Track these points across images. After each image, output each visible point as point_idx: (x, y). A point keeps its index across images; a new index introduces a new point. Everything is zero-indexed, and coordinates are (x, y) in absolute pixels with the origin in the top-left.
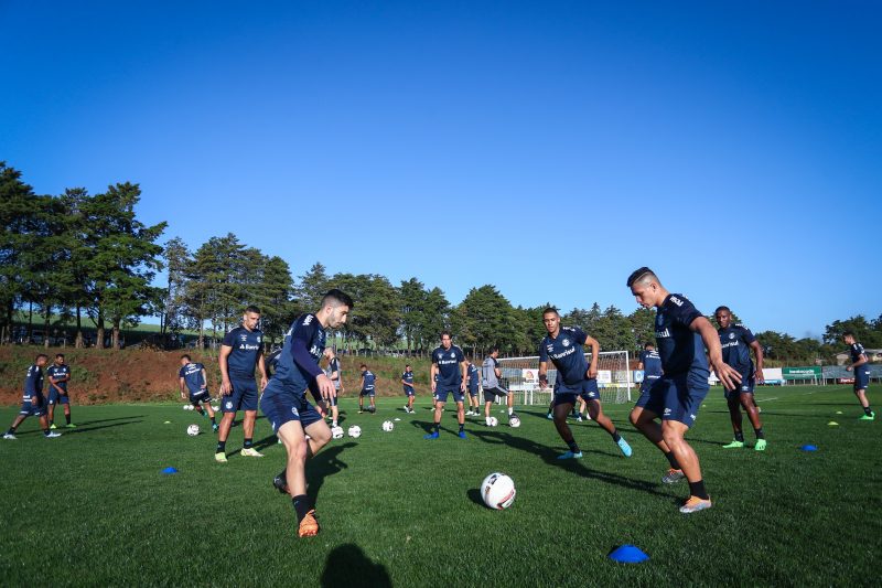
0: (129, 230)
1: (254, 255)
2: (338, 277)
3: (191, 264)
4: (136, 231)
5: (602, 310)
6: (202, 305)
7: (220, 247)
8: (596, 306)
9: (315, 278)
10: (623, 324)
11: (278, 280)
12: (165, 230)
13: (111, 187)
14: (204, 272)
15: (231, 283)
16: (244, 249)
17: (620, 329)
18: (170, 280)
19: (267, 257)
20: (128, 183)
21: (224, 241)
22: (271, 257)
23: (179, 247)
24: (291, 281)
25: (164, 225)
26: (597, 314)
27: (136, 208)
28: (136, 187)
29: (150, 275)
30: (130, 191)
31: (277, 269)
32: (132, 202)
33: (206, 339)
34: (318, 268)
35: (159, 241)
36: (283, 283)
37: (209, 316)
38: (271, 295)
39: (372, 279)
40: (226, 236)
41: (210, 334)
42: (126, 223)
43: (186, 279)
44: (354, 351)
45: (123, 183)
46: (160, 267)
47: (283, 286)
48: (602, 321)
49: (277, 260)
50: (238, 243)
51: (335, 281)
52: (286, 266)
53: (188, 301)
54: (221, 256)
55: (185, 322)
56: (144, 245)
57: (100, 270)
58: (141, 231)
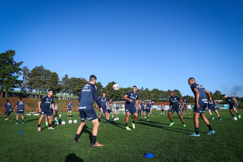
0: (12, 63)
1: (48, 72)
2: (72, 78)
3: (30, 74)
4: (14, 64)
5: (144, 89)
6: (33, 85)
7: (38, 69)
8: (142, 88)
9: (65, 78)
10: (150, 93)
11: (55, 79)
12: (22, 64)
13: (6, 51)
14: (34, 76)
15: (41, 79)
16: (45, 70)
17: (149, 94)
18: (23, 78)
19: (52, 72)
20: (12, 50)
21: (40, 67)
23: (26, 69)
24: (59, 79)
25: (22, 62)
26: (143, 90)
27: (14, 57)
28: (14, 51)
29: (17, 76)
30: (12, 53)
31: (55, 76)
32: (13, 55)
33: (34, 95)
34: (66, 76)
35: (21, 67)
36: (56, 79)
37: (35, 88)
38: (53, 83)
39: (81, 79)
41: (35, 94)
42: (11, 61)
43: (28, 78)
44: (76, 99)
45: (10, 50)
46: (21, 74)
47: (56, 80)
48: (144, 92)
49: (55, 73)
50: (44, 68)
51: (71, 79)
52: (57, 75)
53: (28, 84)
54: (39, 71)
55: (28, 90)
56: (16, 68)
57: (2, 74)
58: (15, 64)
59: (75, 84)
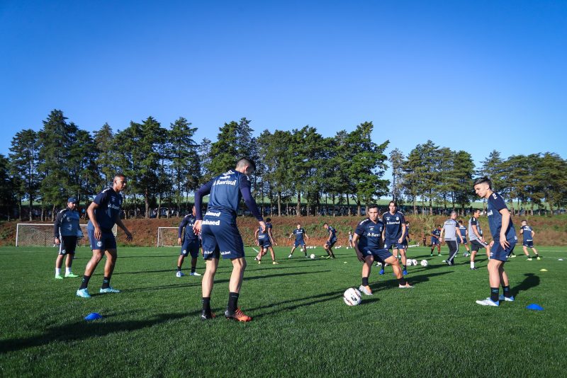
0: (369, 149)
1: (446, 153)
2: (512, 158)
3: (406, 163)
4: (373, 148)
6: (414, 188)
7: (424, 150)
9: (492, 161)
11: (463, 167)
12: (389, 145)
13: (358, 127)
14: (414, 166)
15: (432, 172)
16: (438, 149)
18: (394, 174)
19: (455, 152)
20: (366, 122)
21: (425, 146)
22: (458, 151)
23: (397, 154)
24: (474, 166)
25: (388, 142)
27: (372, 135)
28: (370, 124)
29: (381, 173)
30: (367, 126)
31: (463, 160)
32: (369, 132)
33: (418, 208)
34: (495, 154)
35: (386, 153)
36: (467, 167)
37: (418, 194)
38: (458, 177)
39: (542, 156)
40: (426, 143)
41: (420, 205)
42: (367, 145)
43: (405, 173)
44: (530, 212)
45: (363, 123)
46: (386, 167)
47: (467, 170)
49: (462, 153)
50: (435, 146)
51: (509, 162)
52: (469, 156)
53: (404, 185)
54: (424, 155)
55: (405, 198)
56: (377, 155)
57: (353, 173)
58: (376, 148)
59: (520, 173)
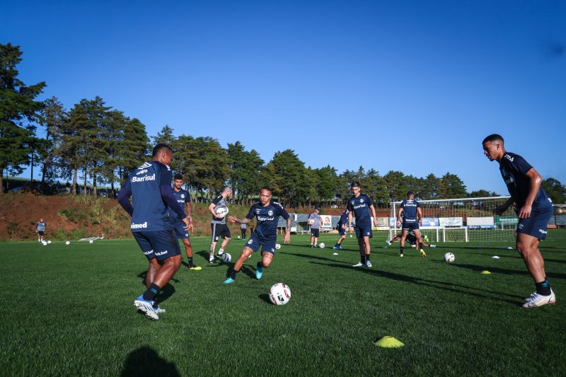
0: (11, 87)
1: (117, 116)
2: (182, 138)
3: (66, 121)
4: (17, 88)
5: (366, 172)
7: (89, 108)
8: (361, 169)
9: (164, 138)
10: (381, 183)
11: (138, 139)
12: (44, 89)
16: (110, 110)
17: (379, 186)
18: (48, 134)
19: (128, 119)
20: (9, 45)
21: (94, 103)
22: (131, 119)
23: (55, 106)
24: (148, 139)
25: (43, 84)
26: (363, 175)
28: (16, 49)
29: (32, 128)
30: (12, 52)
31: (136, 129)
32: (14, 61)
34: (167, 130)
35: (39, 98)
36: (141, 140)
37: (81, 167)
39: (208, 141)
40: (94, 100)
42: (8, 81)
45: (5, 44)
47: (142, 143)
48: (365, 180)
49: (136, 121)
50: (104, 106)
51: (180, 141)
52: (143, 127)
54: (90, 114)
56: (27, 101)
58: (22, 89)
59: (192, 156)
